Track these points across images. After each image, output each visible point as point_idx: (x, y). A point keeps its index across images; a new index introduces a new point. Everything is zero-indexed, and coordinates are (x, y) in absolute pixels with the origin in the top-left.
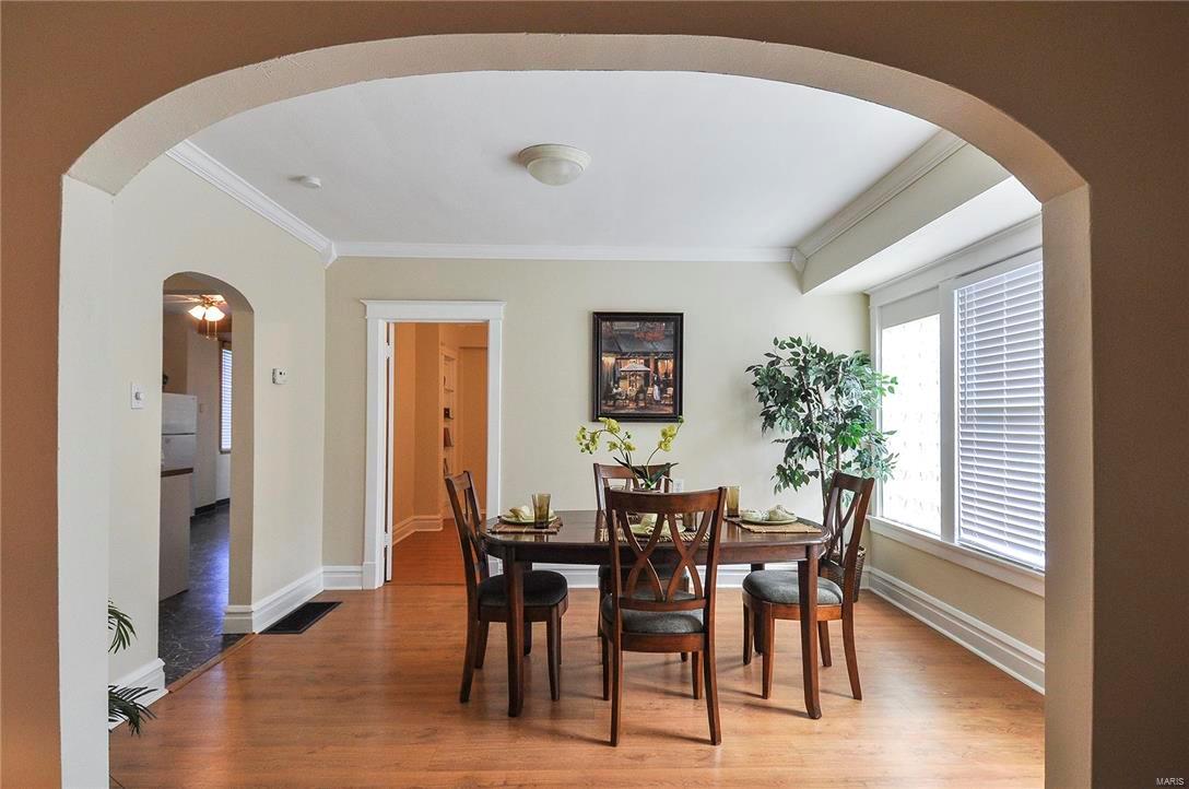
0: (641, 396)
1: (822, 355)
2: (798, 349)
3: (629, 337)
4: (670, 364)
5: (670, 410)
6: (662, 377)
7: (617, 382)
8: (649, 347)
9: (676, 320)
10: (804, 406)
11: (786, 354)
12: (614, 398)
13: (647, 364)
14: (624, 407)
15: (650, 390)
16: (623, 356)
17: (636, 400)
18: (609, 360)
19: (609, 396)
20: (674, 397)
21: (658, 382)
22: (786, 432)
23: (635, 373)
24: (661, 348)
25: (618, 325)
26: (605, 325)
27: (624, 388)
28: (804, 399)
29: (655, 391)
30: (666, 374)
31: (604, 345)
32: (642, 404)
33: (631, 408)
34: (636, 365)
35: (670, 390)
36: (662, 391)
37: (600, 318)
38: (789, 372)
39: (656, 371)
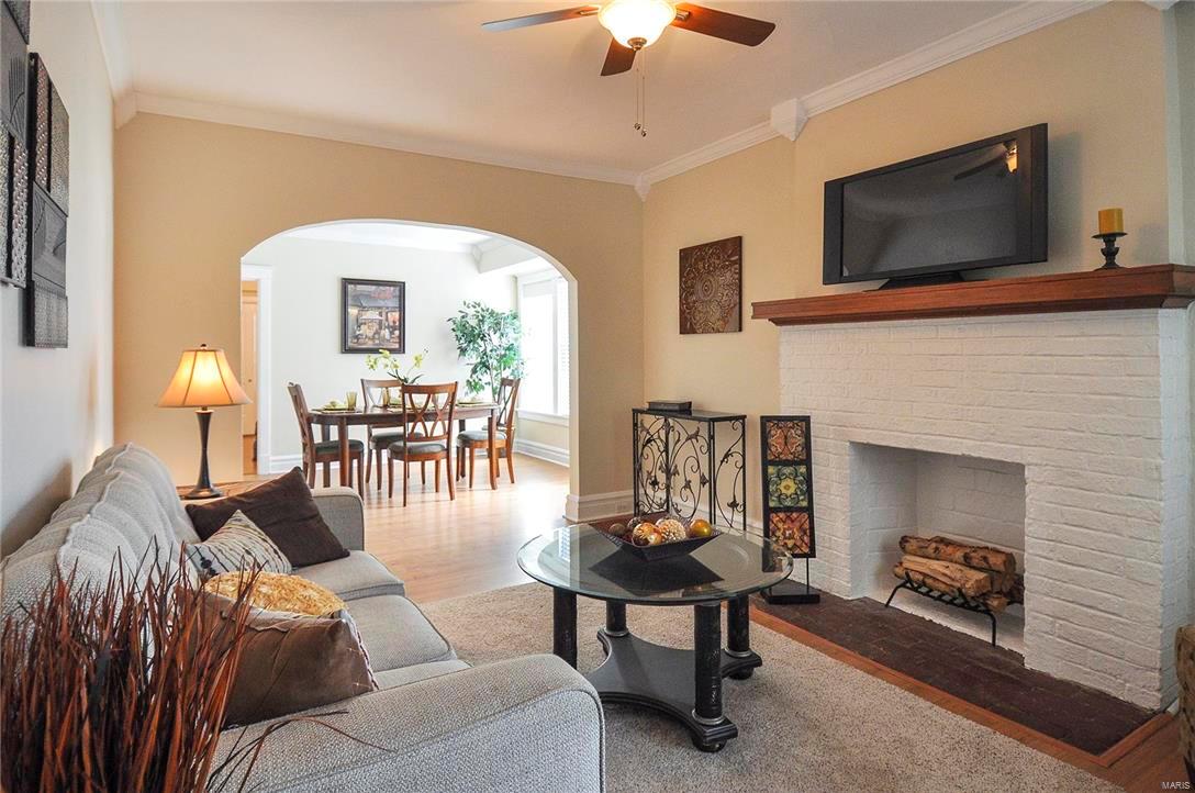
0: (377, 336)
1: (492, 313)
2: (479, 309)
3: (368, 296)
4: (397, 315)
5: (397, 346)
6: (391, 324)
7: (359, 326)
8: (381, 303)
9: (401, 286)
10: (481, 343)
11: (471, 311)
12: (357, 338)
13: (380, 314)
14: (364, 344)
15: (383, 332)
16: (363, 308)
17: (373, 338)
18: (352, 311)
19: (355, 337)
20: (399, 337)
21: (388, 327)
22: (473, 358)
23: (372, 321)
24: (390, 304)
25: (359, 287)
26: (350, 287)
27: (364, 330)
28: (482, 339)
29: (386, 333)
30: (394, 322)
31: (350, 301)
32: (377, 342)
33: (370, 345)
34: (373, 315)
35: (397, 332)
36: (392, 333)
37: (346, 282)
38: (473, 322)
39: (387, 320)
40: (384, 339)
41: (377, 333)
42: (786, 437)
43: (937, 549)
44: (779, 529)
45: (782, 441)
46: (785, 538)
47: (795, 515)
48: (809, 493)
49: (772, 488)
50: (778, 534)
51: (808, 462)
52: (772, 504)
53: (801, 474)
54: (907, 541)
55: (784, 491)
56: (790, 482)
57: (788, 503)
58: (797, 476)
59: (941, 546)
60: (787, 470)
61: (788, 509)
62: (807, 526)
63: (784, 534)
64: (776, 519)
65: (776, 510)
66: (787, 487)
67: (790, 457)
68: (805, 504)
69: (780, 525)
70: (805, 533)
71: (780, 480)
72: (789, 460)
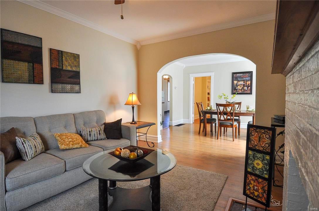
0: (243, 89)
3: (240, 77)
4: (249, 82)
5: (249, 92)
6: (248, 85)
7: (237, 86)
8: (245, 79)
9: (251, 73)
12: (236, 90)
13: (244, 82)
14: (239, 92)
15: (245, 88)
16: (239, 81)
17: (242, 90)
18: (235, 82)
19: (235, 89)
20: (250, 89)
21: (247, 86)
23: (241, 84)
24: (247, 79)
25: (238, 75)
26: (235, 75)
27: (239, 87)
29: (246, 88)
30: (249, 84)
31: (234, 79)
32: (243, 91)
33: (240, 92)
34: (242, 83)
35: (249, 88)
36: (248, 88)
37: (233, 73)
39: (246, 84)
40: (245, 90)
41: (243, 88)
42: (260, 138)
44: (252, 184)
45: (257, 139)
46: (254, 189)
47: (260, 180)
49: (249, 162)
50: (251, 186)
51: (272, 154)
52: (249, 170)
53: (267, 159)
55: (256, 165)
56: (260, 163)
57: (257, 172)
58: (263, 160)
60: (259, 155)
61: (255, 175)
62: (266, 189)
63: (254, 187)
64: (250, 178)
65: (251, 174)
66: (258, 164)
67: (261, 149)
68: (267, 176)
69: (252, 182)
70: (265, 192)
71: (255, 159)
72: (260, 150)
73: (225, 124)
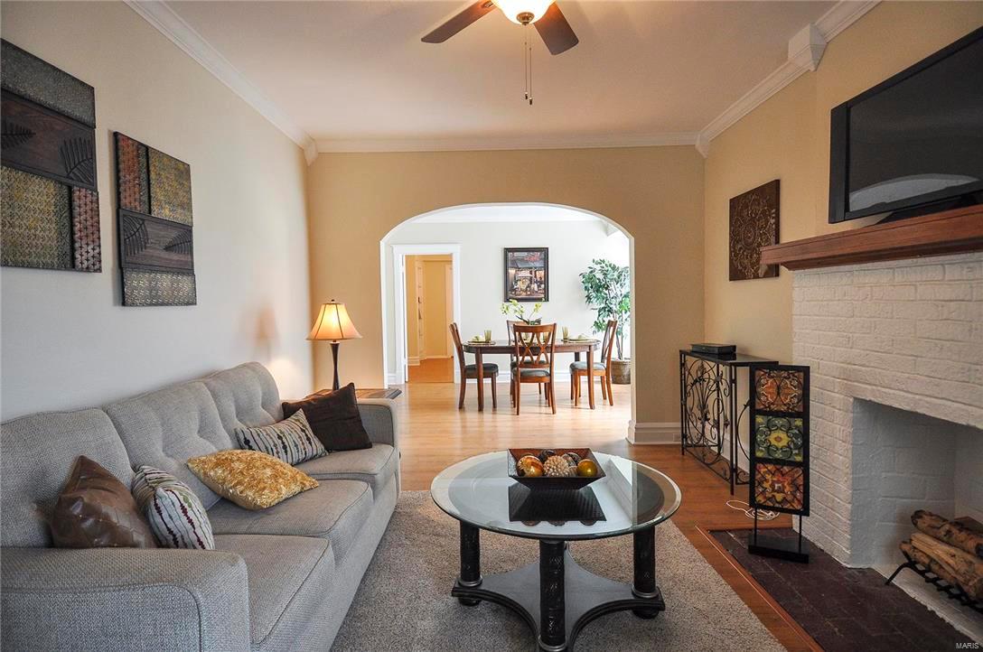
0: (528, 289)
1: (614, 268)
2: (603, 265)
3: (522, 260)
4: (542, 273)
5: (543, 296)
6: (539, 280)
7: (516, 282)
8: (532, 265)
9: (545, 251)
10: (607, 292)
11: (598, 267)
12: (515, 290)
13: (531, 273)
14: (520, 295)
15: (532, 286)
16: (519, 269)
17: (526, 291)
18: (512, 272)
19: (513, 290)
20: (544, 289)
21: (536, 282)
22: (597, 304)
23: (525, 278)
24: (538, 265)
25: (516, 254)
26: (510, 254)
27: (520, 285)
28: (606, 289)
29: (535, 286)
30: (541, 278)
31: (510, 265)
32: (529, 293)
33: (524, 295)
34: (526, 273)
35: (543, 286)
36: (539, 286)
37: (507, 250)
38: (599, 275)
39: (536, 276)
40: (533, 291)
41: (528, 286)
42: (779, 387)
43: (949, 532)
44: (766, 480)
45: (774, 390)
46: (773, 490)
47: (786, 469)
48: (805, 448)
49: (759, 438)
50: (766, 485)
51: (805, 415)
52: (759, 454)
53: (797, 427)
54: (921, 517)
55: (774, 442)
56: (783, 435)
57: (778, 455)
58: (790, 428)
59: (955, 530)
60: (779, 422)
61: (777, 462)
62: (800, 481)
63: (772, 485)
64: (763, 470)
65: (764, 461)
66: (778, 439)
67: (783, 408)
68: (799, 459)
69: (768, 477)
70: (798, 489)
71: (770, 431)
72: (782, 411)
73: (534, 374)
